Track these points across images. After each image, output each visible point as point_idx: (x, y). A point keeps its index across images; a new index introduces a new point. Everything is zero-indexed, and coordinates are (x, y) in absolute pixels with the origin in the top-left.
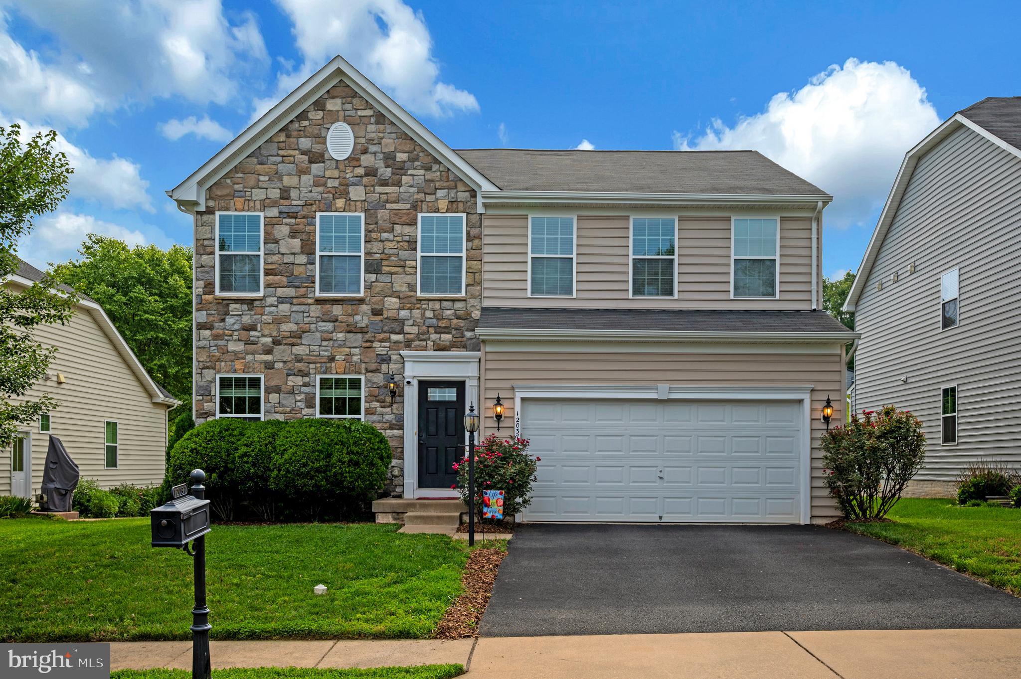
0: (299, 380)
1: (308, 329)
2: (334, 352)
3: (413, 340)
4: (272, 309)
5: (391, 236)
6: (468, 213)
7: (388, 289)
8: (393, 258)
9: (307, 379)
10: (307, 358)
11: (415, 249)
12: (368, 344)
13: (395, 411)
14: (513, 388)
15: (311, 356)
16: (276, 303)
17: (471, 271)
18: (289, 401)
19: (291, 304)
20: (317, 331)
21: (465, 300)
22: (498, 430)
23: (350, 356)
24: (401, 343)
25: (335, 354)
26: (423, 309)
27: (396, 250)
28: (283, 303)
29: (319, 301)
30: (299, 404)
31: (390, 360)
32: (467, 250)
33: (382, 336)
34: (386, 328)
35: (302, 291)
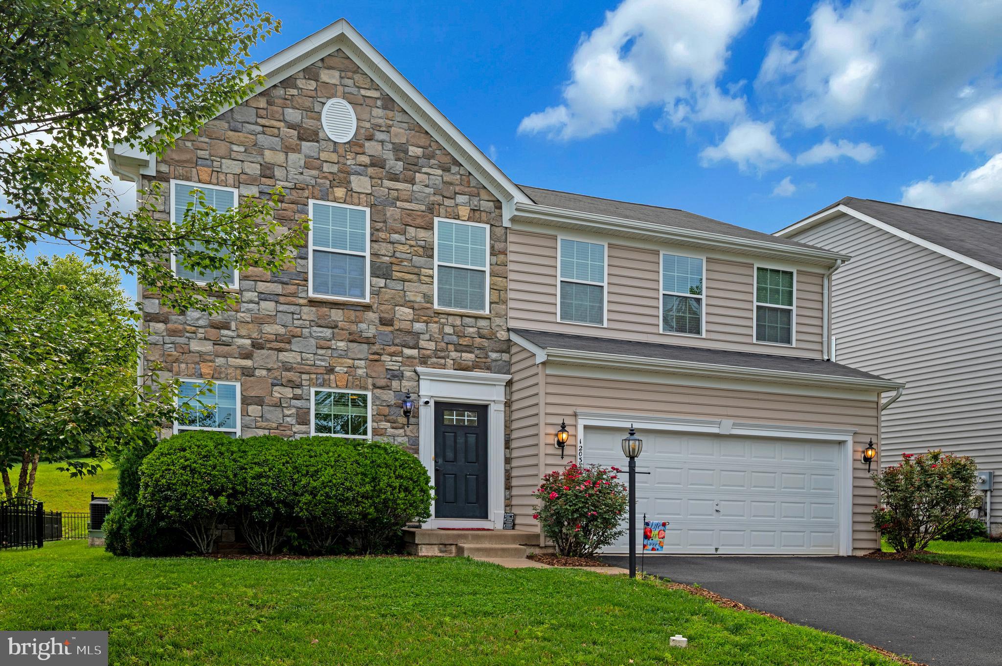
0: (288, 392)
1: (299, 334)
2: (334, 363)
3: (429, 357)
4: (251, 306)
5: (402, 239)
6: (492, 225)
7: (400, 297)
8: (405, 263)
9: (298, 391)
10: (299, 366)
11: (432, 257)
12: (376, 357)
13: (408, 433)
14: (575, 415)
15: (303, 365)
16: (257, 299)
17: (495, 288)
18: (275, 416)
19: (277, 302)
20: (311, 336)
21: (490, 319)
22: (562, 458)
23: (353, 369)
24: (415, 358)
25: (334, 365)
26: (441, 324)
27: (410, 255)
28: (265, 300)
29: (312, 303)
30: (288, 419)
31: (402, 376)
32: (491, 265)
33: (393, 349)
34: (397, 341)
35: (291, 289)
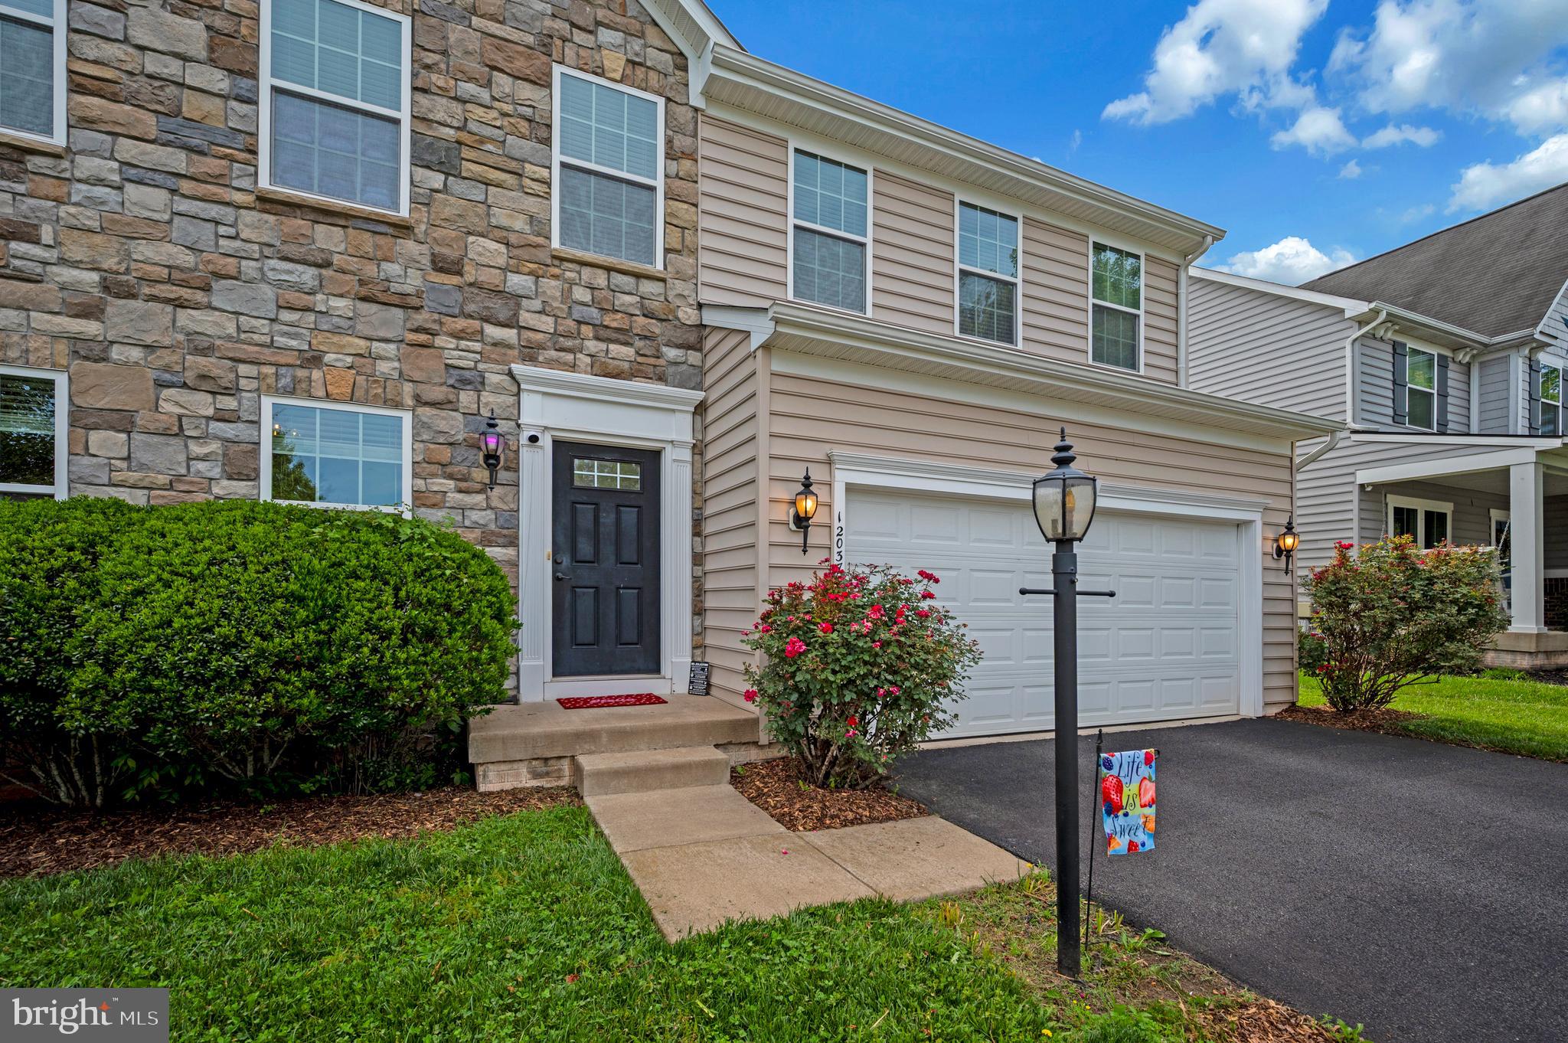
0: (203, 404)
1: (233, 272)
2: (320, 343)
3: (541, 347)
4: (99, 191)
5: (485, 95)
6: (668, 99)
7: (478, 215)
8: (490, 147)
9: (229, 403)
10: (230, 345)
11: (547, 142)
12: (422, 338)
13: (495, 503)
15: (244, 342)
16: (116, 178)
17: (675, 222)
18: (167, 458)
19: (173, 192)
20: (264, 279)
21: (663, 280)
22: (805, 552)
23: (370, 360)
24: (510, 347)
25: (322, 348)
26: (566, 280)
27: (497, 131)
28: (140, 182)
29: (266, 203)
30: (201, 466)
31: (483, 383)
32: (666, 176)
33: (461, 323)
34: (471, 308)
35: (210, 165)
